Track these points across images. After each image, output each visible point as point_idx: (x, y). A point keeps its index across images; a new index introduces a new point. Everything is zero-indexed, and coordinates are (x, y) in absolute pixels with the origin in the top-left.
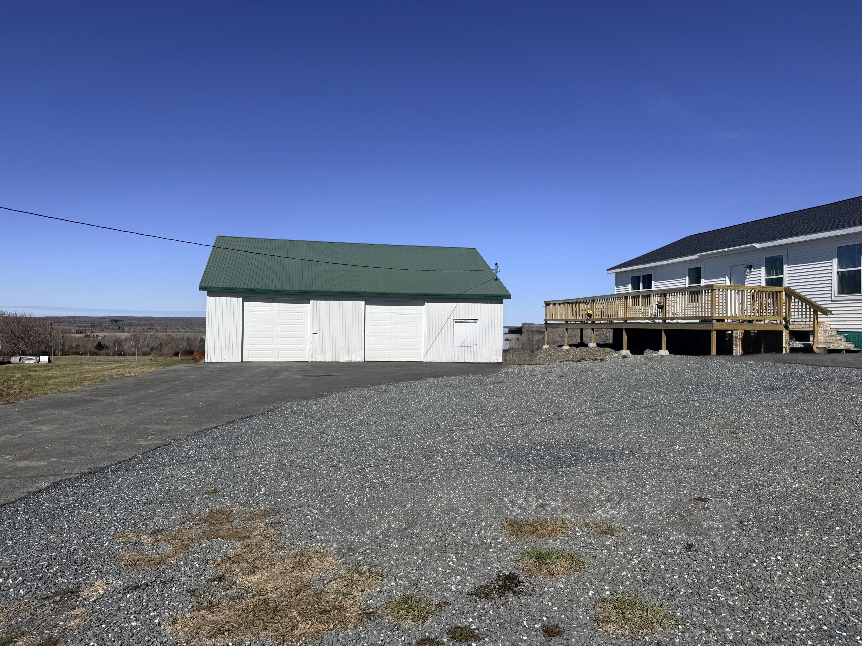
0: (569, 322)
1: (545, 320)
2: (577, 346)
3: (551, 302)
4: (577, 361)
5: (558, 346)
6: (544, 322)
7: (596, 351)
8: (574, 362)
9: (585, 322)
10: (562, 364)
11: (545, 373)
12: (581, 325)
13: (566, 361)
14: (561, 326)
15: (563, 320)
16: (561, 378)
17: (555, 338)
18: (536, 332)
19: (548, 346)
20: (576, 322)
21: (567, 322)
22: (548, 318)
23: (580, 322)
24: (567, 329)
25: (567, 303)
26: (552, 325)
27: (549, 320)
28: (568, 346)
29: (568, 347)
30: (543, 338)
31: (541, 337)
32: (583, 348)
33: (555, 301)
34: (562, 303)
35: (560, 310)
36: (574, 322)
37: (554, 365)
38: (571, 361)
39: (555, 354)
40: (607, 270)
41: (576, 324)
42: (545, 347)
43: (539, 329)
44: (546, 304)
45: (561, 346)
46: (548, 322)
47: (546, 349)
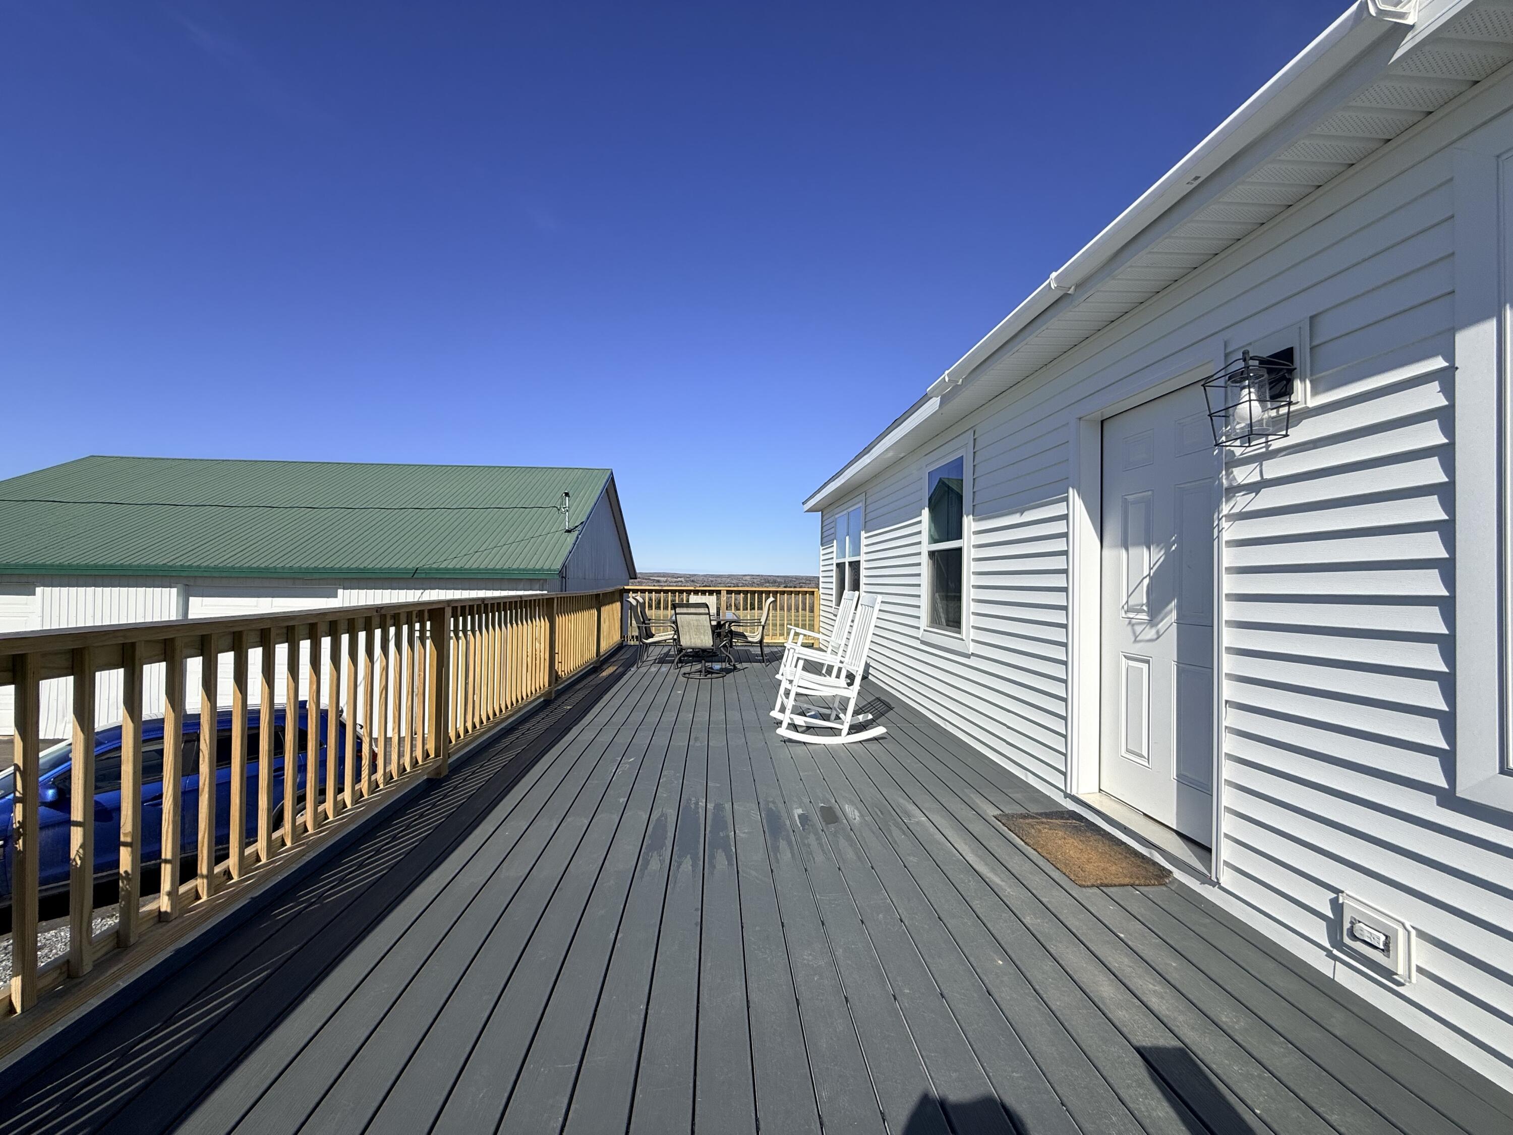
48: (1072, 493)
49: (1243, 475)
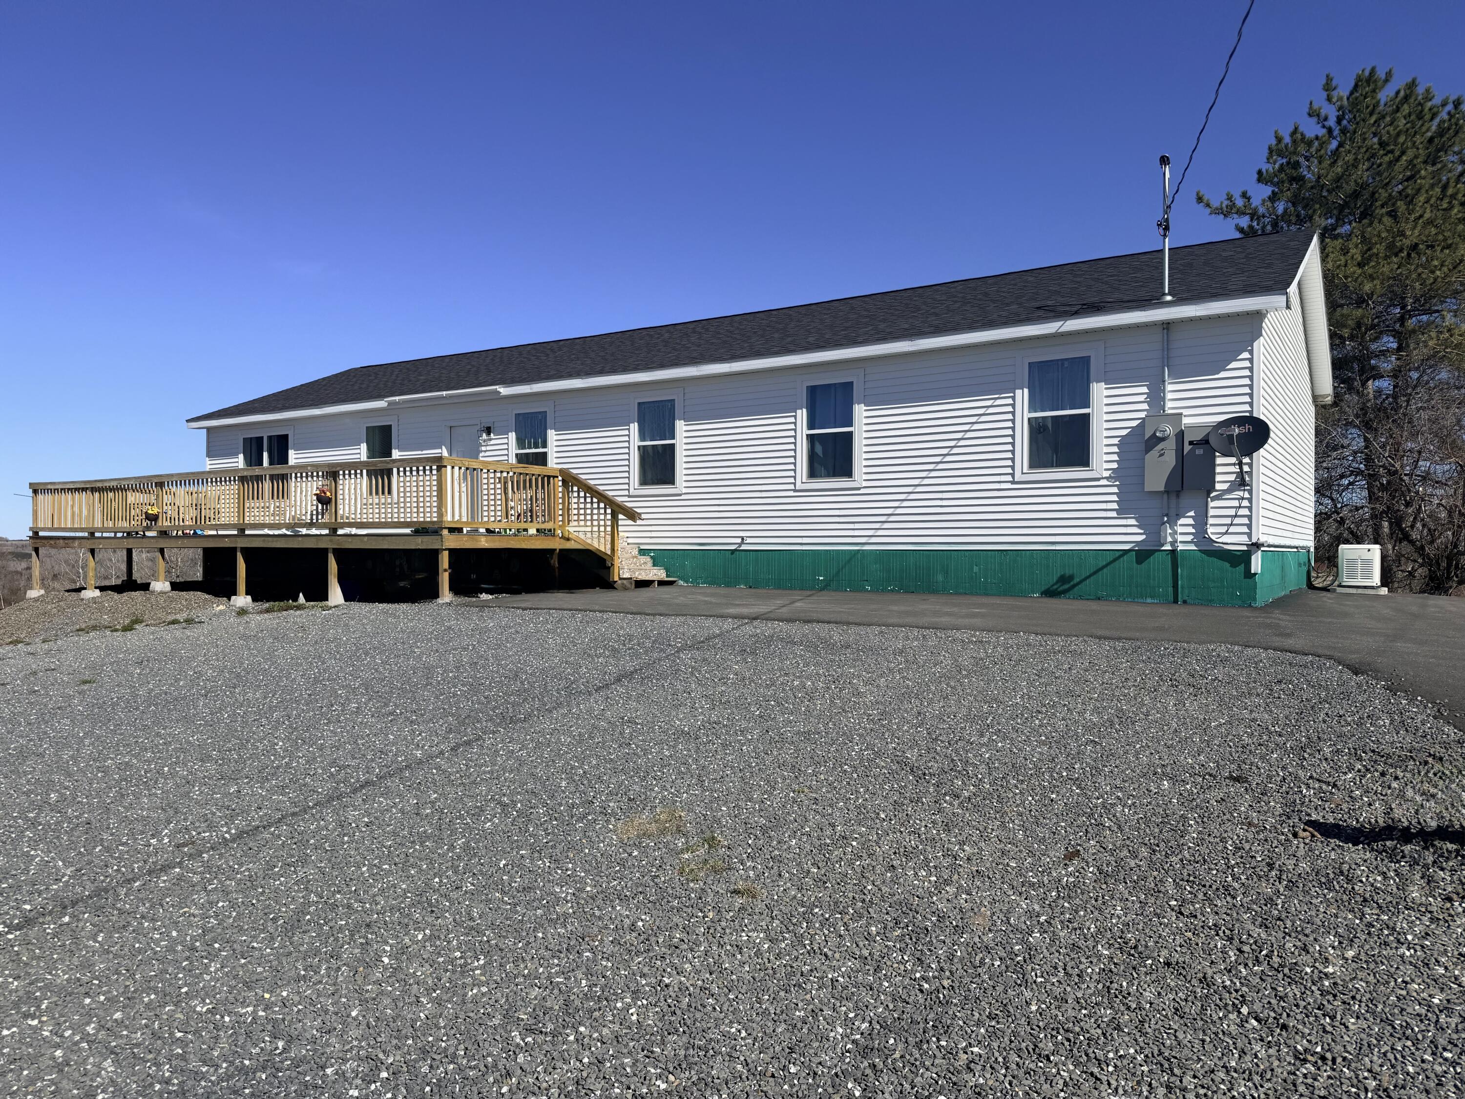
0: (97, 535)
1: (31, 529)
2: (118, 589)
3: (49, 487)
4: (126, 629)
5: (68, 591)
6: (31, 534)
7: (172, 600)
8: (116, 630)
9: (137, 533)
10: (84, 638)
12: (131, 540)
13: (94, 628)
14: (77, 543)
15: (82, 530)
17: (56, 568)
18: (10, 557)
19: (42, 592)
20: (116, 533)
21: (92, 534)
22: (41, 525)
23: (125, 534)
24: (92, 551)
25: (93, 490)
26: (52, 542)
27: (43, 529)
28: (98, 590)
29: (97, 593)
30: (29, 568)
31: (24, 565)
32: (138, 593)
33: (59, 483)
34: (76, 489)
35: (72, 507)
36: (112, 535)
37: (59, 642)
38: (106, 627)
39: (62, 611)
40: (188, 421)
41: (115, 537)
42: (33, 594)
43: (19, 550)
44: (35, 492)
45: (79, 590)
46: (41, 534)
47: (36, 600)
48: (443, 447)
49: (483, 448)
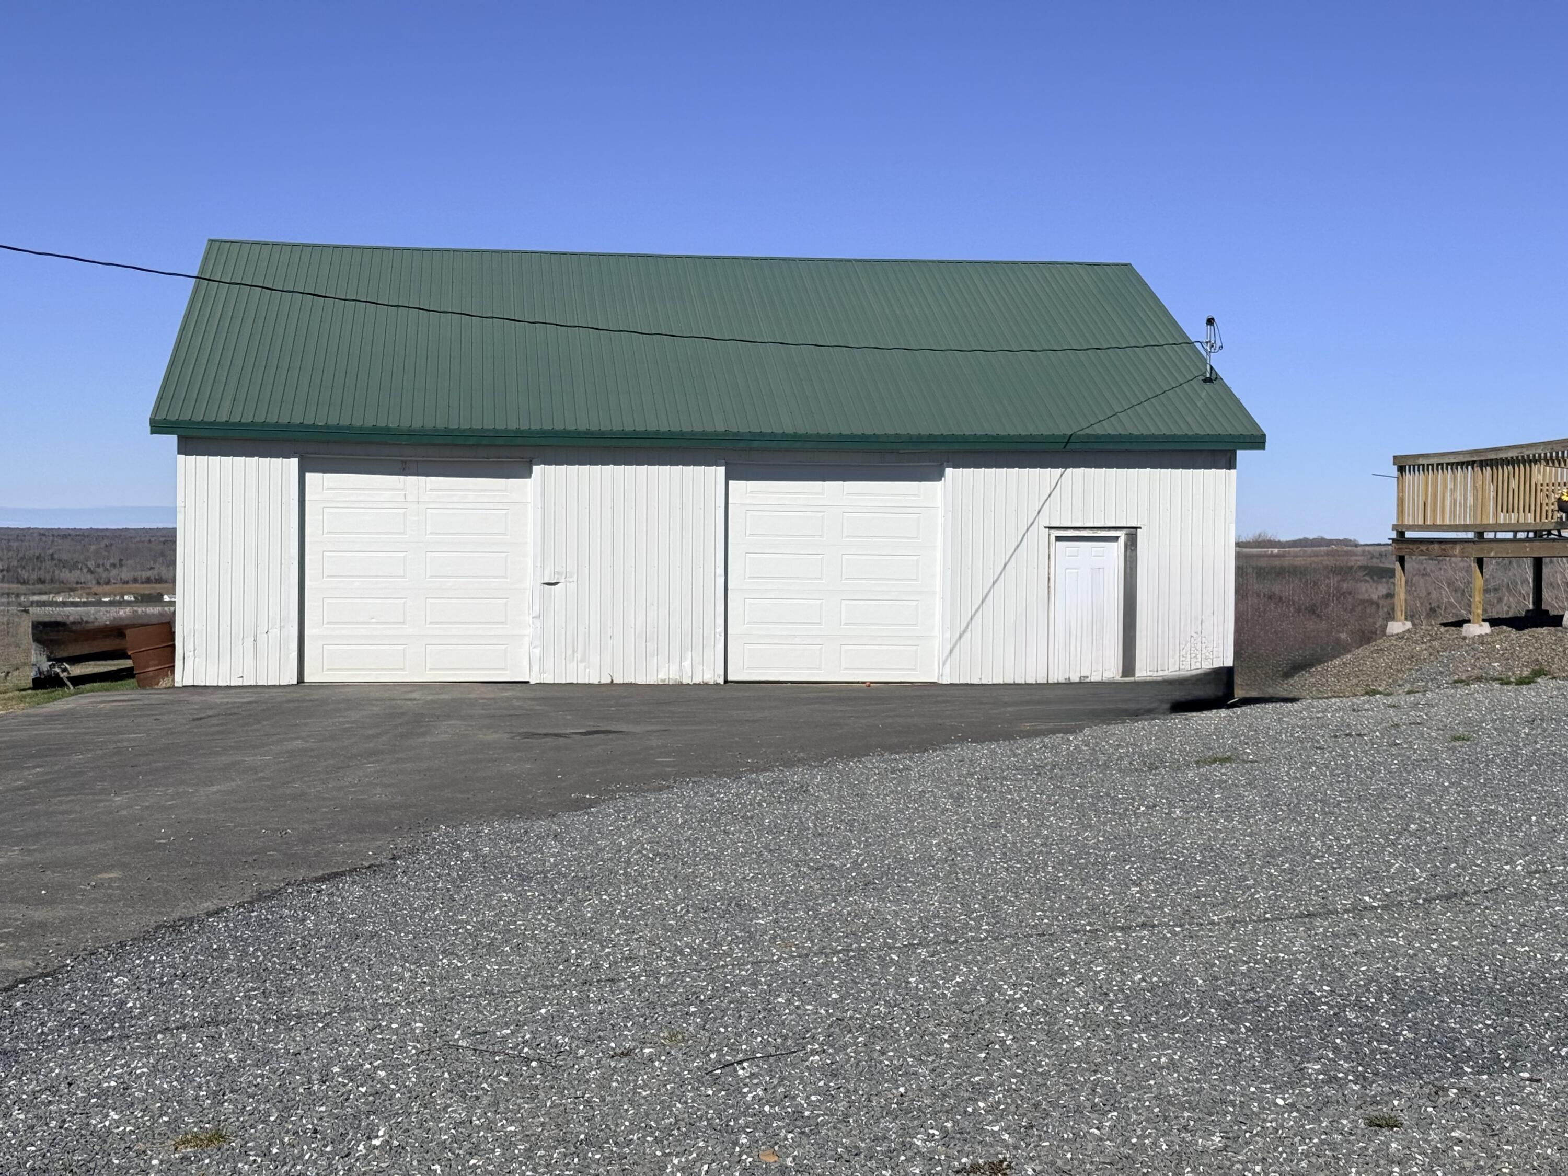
0: (1489, 535)
1: (1395, 527)
2: (1518, 623)
3: (1421, 461)
4: (1521, 682)
5: (1445, 625)
6: (1394, 535)
8: (1508, 683)
9: (1549, 533)
10: (1462, 691)
11: (1397, 725)
12: (1537, 544)
13: (1479, 679)
14: (1458, 549)
15: (1466, 528)
16: (1458, 744)
17: (1434, 595)
18: (1361, 574)
19: (1409, 625)
20: (1515, 532)
21: (1480, 535)
22: (1408, 521)
23: (1531, 535)
24: (1480, 562)
25: (1483, 464)
26: (1423, 548)
27: (1412, 528)
28: (1487, 624)
29: (1486, 628)
30: (1390, 596)
31: (1383, 589)
32: (1544, 630)
33: (1435, 455)
34: (1461, 464)
35: (1453, 491)
36: (1510, 535)
37: (1429, 695)
38: (1495, 680)
39: (1433, 653)
41: (1515, 540)
42: (1397, 627)
43: (1375, 563)
44: (1401, 469)
45: (1459, 624)
46: (1409, 534)
47: (1400, 637)
